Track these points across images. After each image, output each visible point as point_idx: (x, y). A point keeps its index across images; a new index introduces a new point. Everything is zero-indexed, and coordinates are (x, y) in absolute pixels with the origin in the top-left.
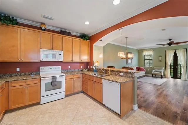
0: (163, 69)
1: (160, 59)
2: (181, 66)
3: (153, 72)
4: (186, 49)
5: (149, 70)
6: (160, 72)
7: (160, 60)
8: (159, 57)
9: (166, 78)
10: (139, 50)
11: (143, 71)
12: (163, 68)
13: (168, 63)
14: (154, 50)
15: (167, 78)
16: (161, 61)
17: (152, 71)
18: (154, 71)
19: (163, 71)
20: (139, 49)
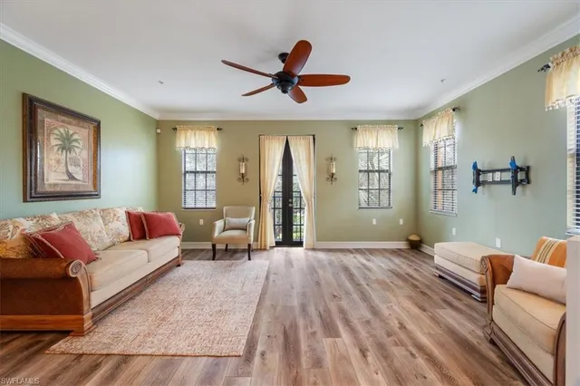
0: (253, 217)
1: (243, 171)
2: (301, 197)
3: (216, 234)
4: (314, 136)
5: (201, 222)
6: (244, 229)
7: (243, 175)
8: (240, 161)
9: (261, 249)
10: (158, 121)
11: (171, 232)
12: (254, 210)
13: (268, 189)
14: (220, 128)
15: (265, 249)
16: (247, 180)
17: (213, 227)
18: (219, 224)
19: (253, 222)
20: (157, 116)
